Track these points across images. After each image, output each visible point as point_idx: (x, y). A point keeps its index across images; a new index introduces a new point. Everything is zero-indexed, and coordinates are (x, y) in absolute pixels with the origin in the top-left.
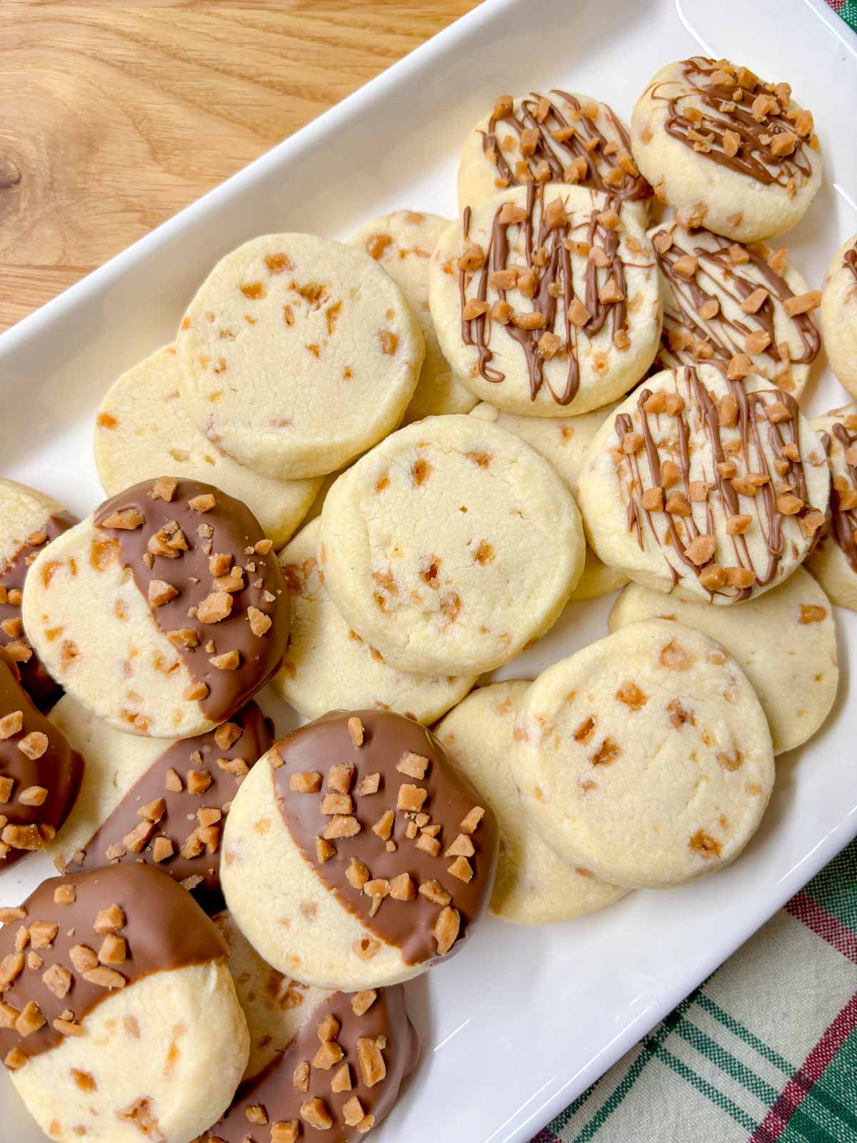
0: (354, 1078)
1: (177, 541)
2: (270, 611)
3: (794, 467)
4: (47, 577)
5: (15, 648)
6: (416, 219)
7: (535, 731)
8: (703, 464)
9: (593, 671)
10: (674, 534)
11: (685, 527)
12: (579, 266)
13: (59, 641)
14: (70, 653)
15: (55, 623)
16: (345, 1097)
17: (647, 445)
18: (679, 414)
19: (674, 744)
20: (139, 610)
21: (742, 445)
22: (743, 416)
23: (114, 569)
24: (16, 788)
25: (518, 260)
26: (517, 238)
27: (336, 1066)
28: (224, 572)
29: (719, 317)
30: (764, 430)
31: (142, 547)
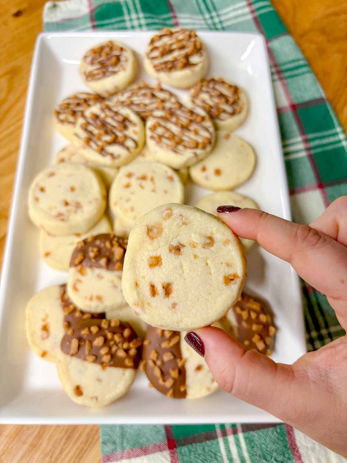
0: (255, 311)
1: (95, 250)
3: (192, 112)
4: (75, 289)
8: (175, 129)
10: (185, 147)
11: (186, 144)
12: (109, 120)
13: (95, 299)
14: (99, 298)
15: (89, 296)
16: (258, 317)
17: (161, 137)
18: (160, 125)
20: (103, 272)
21: (178, 119)
22: (172, 113)
23: (88, 271)
24: (122, 335)
25: (96, 131)
26: (91, 128)
27: (249, 314)
28: (112, 245)
29: (146, 105)
30: (178, 112)
31: (90, 259)
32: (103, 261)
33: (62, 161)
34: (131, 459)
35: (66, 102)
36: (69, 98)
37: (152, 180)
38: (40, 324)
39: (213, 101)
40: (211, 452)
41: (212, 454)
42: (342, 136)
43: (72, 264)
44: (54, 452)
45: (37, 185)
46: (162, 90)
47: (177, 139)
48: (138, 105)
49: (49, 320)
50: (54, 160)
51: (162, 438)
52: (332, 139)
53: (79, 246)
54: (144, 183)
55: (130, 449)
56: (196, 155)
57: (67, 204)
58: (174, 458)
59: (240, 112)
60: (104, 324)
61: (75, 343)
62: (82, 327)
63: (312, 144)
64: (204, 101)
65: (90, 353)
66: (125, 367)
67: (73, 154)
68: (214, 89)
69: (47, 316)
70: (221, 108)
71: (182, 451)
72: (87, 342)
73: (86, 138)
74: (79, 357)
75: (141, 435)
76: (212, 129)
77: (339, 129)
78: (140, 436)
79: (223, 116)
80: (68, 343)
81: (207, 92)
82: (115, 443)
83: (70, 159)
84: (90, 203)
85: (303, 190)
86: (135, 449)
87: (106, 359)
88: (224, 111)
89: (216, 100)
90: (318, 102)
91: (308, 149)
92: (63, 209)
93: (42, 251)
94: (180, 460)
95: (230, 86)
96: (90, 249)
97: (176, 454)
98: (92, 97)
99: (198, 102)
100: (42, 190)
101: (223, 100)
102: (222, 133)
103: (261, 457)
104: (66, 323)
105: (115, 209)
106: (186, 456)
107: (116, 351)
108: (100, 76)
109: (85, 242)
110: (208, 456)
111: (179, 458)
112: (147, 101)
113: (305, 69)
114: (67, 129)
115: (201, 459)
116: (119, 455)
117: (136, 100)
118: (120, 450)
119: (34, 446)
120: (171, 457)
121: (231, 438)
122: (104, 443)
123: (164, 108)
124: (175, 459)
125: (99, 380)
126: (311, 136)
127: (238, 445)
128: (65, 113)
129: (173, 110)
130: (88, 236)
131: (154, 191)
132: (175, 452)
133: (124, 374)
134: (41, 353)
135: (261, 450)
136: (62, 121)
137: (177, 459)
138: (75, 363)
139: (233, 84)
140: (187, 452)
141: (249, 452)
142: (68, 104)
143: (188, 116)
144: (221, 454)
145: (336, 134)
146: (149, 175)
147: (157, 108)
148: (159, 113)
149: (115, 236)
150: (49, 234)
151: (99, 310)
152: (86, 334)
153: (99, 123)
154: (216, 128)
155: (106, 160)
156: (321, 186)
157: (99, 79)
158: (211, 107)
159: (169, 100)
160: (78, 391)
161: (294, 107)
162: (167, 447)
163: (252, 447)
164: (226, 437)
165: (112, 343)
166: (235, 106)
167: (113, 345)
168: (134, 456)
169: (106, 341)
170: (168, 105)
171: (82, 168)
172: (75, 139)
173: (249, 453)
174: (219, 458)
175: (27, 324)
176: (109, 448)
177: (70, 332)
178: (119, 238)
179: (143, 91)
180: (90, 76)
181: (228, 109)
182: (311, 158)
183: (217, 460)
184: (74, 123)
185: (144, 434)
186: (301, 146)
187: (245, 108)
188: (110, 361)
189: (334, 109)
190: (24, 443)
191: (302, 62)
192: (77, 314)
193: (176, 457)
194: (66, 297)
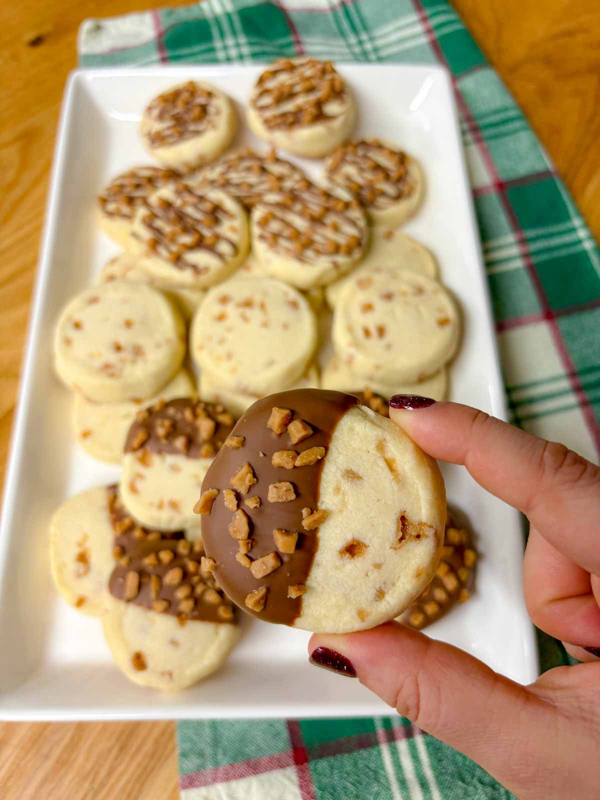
1: (167, 423)
2: (225, 411)
3: (327, 195)
4: (133, 489)
5: (152, 537)
6: (113, 261)
7: (352, 350)
8: (300, 223)
9: (347, 315)
10: (318, 252)
11: (320, 247)
12: (190, 210)
13: (166, 506)
14: (174, 505)
15: (157, 501)
17: (276, 236)
19: (397, 307)
20: (180, 461)
21: (305, 207)
22: (294, 197)
23: (156, 459)
25: (167, 229)
26: (159, 223)
28: (195, 415)
29: (251, 186)
30: (306, 196)
31: (158, 439)
32: (180, 443)
33: (111, 278)
34: (231, 781)
35: (118, 182)
36: (123, 177)
37: (263, 306)
38: (74, 551)
39: (364, 178)
40: (369, 768)
41: (369, 772)
42: (582, 234)
43: (129, 448)
44: (97, 773)
45: (69, 319)
46: (277, 160)
47: (304, 239)
48: (238, 186)
49: (88, 544)
50: (97, 278)
51: (282, 745)
52: (567, 239)
53: (141, 418)
54: (249, 312)
55: (229, 764)
56: (336, 265)
57: (118, 348)
58: (304, 780)
59: (409, 194)
60: (182, 548)
61: (132, 579)
62: (145, 553)
63: (533, 247)
64: (348, 178)
65: (159, 597)
66: (218, 620)
67: (129, 268)
68: (365, 157)
69: (85, 538)
70: (377, 190)
71: (318, 766)
72: (154, 578)
73: (151, 239)
74: (140, 604)
75: (248, 739)
76: (362, 223)
77: (577, 222)
78: (246, 741)
79: (381, 201)
80: (121, 580)
81: (354, 163)
82: (202, 755)
83: (124, 276)
84: (158, 346)
85: (519, 323)
86: (236, 764)
87: (186, 606)
88: (383, 194)
89: (369, 176)
90: (542, 177)
91: (526, 256)
92: (112, 357)
93: (76, 429)
94: (315, 782)
95: (392, 153)
96: (158, 422)
97: (307, 772)
98: (160, 174)
99: (339, 179)
100: (78, 326)
101: (381, 176)
102: (381, 230)
103: (454, 776)
104: (118, 549)
105: (201, 357)
106: (325, 776)
107: (203, 593)
108: (174, 139)
109: (150, 411)
110: (362, 775)
111: (312, 780)
112: (253, 179)
113: (518, 124)
114: (120, 226)
115: (351, 780)
116: (209, 774)
117: (234, 177)
118: (210, 766)
119: (63, 763)
120: (300, 777)
121: (402, 745)
122: (184, 755)
123: (281, 190)
124: (306, 781)
125: (174, 643)
126: (530, 233)
127: (415, 757)
128: (114, 201)
129: (296, 193)
130: (154, 402)
131: (265, 325)
132: (306, 769)
133: (217, 633)
134: (75, 600)
135: (455, 763)
136: (111, 215)
137: (309, 781)
138: (133, 614)
139: (397, 150)
140: (327, 768)
141: (434, 768)
142: (122, 186)
143: (322, 201)
144: (384, 771)
145: (573, 230)
146: (257, 299)
147: (270, 191)
148: (273, 198)
149: (199, 402)
150: (89, 400)
151: (174, 526)
152: (151, 565)
153: (172, 215)
154: (370, 222)
155: (186, 276)
156: (549, 315)
157: (173, 144)
158: (361, 187)
159: (289, 177)
160: (139, 662)
161: (501, 186)
162: (291, 759)
163: (440, 761)
164: (394, 743)
165: (195, 579)
166: (400, 186)
167: (197, 583)
168: (235, 777)
169: (186, 576)
170: (288, 184)
171: (145, 289)
172: (133, 243)
173: (434, 770)
174: (383, 778)
175: (52, 552)
176: (191, 764)
177: (124, 562)
178: (207, 404)
179: (247, 164)
180: (157, 140)
181: (390, 189)
182: (532, 269)
183: (379, 782)
184: (129, 217)
185: (252, 738)
186: (515, 251)
187: (418, 188)
188: (193, 610)
189: (569, 188)
190: (47, 757)
191: (513, 113)
192: (137, 534)
193: (309, 777)
194: (117, 505)
